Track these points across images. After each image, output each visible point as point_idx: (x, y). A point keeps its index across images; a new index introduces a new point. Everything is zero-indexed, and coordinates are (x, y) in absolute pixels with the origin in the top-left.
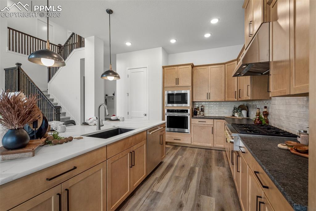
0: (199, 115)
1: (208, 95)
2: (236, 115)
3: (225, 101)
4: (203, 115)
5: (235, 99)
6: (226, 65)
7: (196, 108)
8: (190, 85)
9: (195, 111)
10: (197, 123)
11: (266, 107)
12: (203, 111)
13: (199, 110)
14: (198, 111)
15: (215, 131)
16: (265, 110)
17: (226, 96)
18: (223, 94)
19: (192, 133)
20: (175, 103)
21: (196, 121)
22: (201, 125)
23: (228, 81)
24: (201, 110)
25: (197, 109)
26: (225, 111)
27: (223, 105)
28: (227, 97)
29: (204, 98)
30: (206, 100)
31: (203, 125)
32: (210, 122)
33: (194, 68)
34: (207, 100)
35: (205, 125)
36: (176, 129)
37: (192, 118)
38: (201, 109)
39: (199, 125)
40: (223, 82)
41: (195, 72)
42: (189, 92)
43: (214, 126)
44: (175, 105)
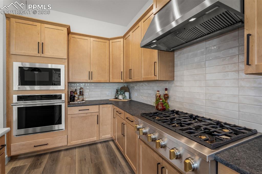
0: (77, 100)
1: (91, 75)
2: (120, 97)
3: (109, 83)
4: (83, 100)
5: (121, 80)
6: (111, 41)
7: (72, 91)
8: (66, 57)
9: (71, 95)
10: (77, 112)
11: (166, 89)
12: (83, 95)
13: (77, 94)
14: (75, 95)
15: (101, 119)
16: (166, 92)
17: (111, 76)
18: (107, 74)
19: (69, 128)
20: (36, 84)
21: (74, 110)
22: (82, 115)
23: (112, 60)
24: (80, 94)
25: (74, 92)
26: (107, 93)
27: (106, 87)
28: (112, 78)
29: (85, 78)
30: (87, 80)
31: (85, 115)
32: (93, 109)
33: (70, 35)
34: (89, 81)
35: (88, 114)
36: (38, 129)
37: (68, 107)
38: (80, 92)
39: (80, 115)
40: (108, 60)
41: (72, 41)
42: (62, 68)
43: (99, 114)
44: (37, 88)
